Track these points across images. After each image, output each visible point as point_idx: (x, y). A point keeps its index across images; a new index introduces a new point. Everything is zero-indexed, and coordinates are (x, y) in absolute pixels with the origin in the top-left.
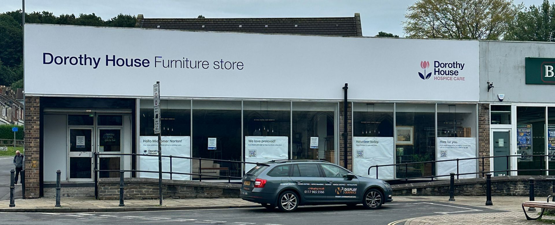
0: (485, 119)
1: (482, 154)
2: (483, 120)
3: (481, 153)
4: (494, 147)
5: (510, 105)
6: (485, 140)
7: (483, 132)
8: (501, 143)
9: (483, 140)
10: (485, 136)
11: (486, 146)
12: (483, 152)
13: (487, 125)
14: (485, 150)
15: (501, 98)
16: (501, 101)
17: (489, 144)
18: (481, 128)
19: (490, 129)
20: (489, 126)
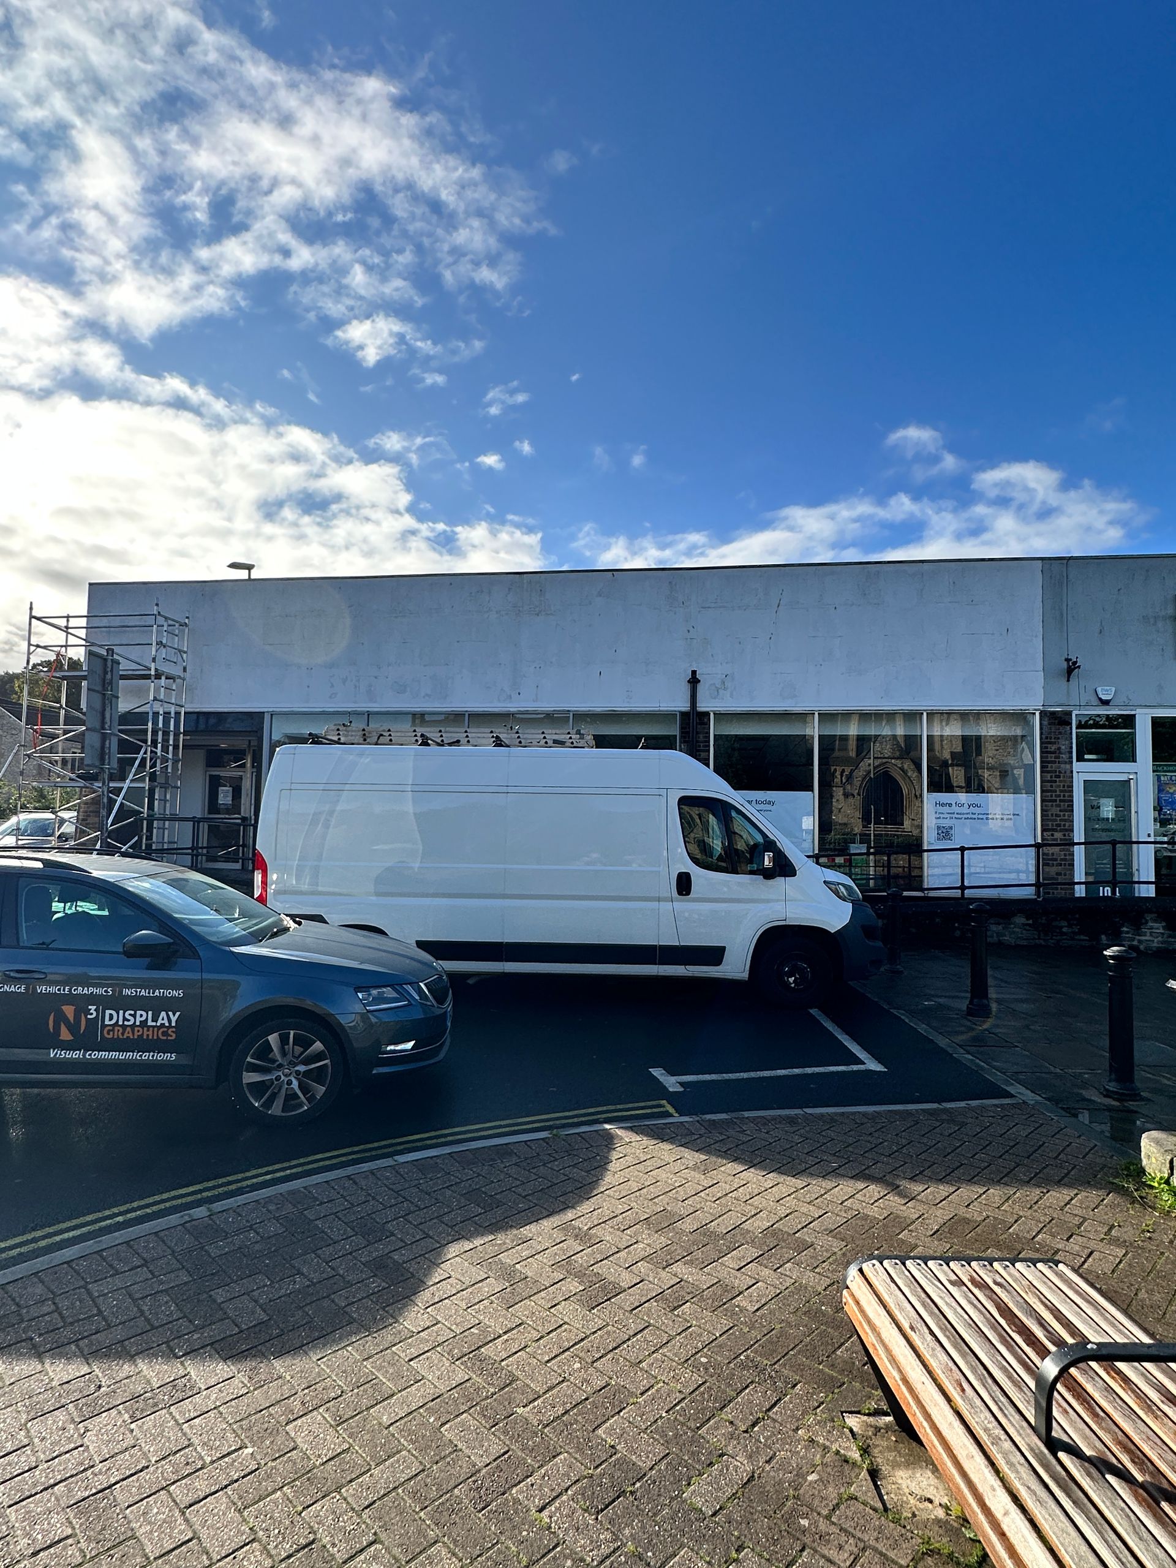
0: (1059, 748)
1: (1052, 835)
2: (1054, 753)
3: (1049, 833)
4: (1087, 819)
5: (1133, 713)
6: (1061, 801)
7: (1056, 782)
8: (1108, 809)
9: (1056, 801)
10: (1061, 791)
11: (1064, 815)
12: (1056, 831)
13: (1066, 763)
14: (1059, 825)
15: (1104, 698)
16: (1106, 703)
17: (1072, 811)
18: (1048, 772)
19: (1075, 774)
20: (1072, 767)
